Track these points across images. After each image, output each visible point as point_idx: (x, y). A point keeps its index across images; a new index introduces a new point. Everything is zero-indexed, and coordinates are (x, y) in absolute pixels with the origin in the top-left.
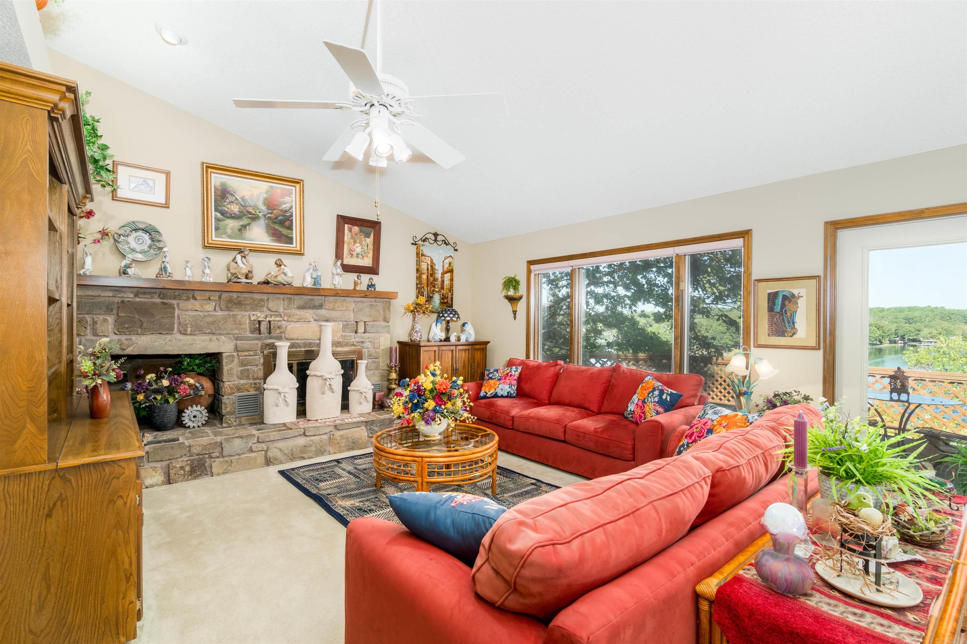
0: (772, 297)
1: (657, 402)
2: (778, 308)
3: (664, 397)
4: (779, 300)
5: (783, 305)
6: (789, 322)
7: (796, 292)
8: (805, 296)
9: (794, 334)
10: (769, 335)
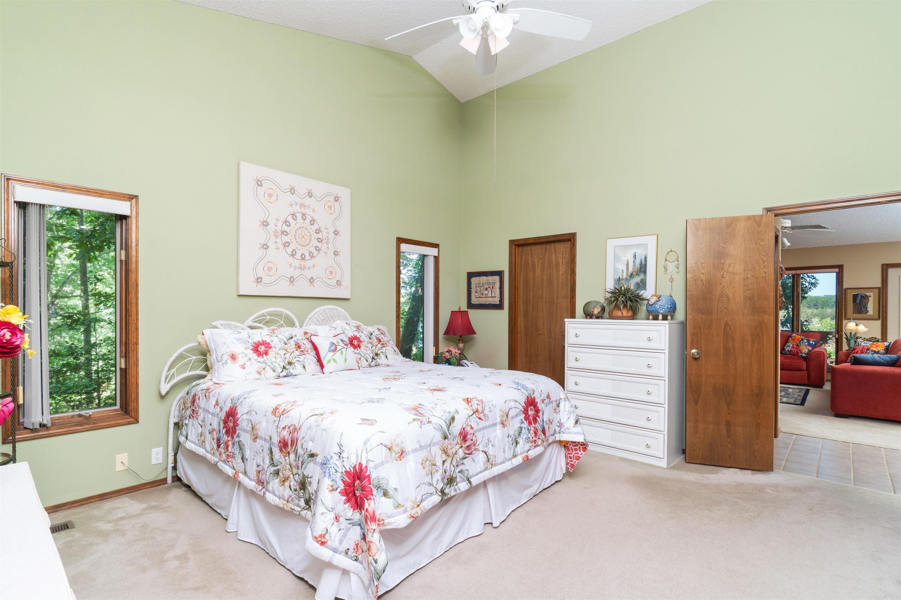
0: (855, 297)
1: (808, 345)
2: (858, 301)
3: (811, 342)
4: (859, 298)
5: (861, 300)
6: (864, 307)
7: (868, 294)
8: (872, 296)
9: (867, 313)
10: (853, 313)
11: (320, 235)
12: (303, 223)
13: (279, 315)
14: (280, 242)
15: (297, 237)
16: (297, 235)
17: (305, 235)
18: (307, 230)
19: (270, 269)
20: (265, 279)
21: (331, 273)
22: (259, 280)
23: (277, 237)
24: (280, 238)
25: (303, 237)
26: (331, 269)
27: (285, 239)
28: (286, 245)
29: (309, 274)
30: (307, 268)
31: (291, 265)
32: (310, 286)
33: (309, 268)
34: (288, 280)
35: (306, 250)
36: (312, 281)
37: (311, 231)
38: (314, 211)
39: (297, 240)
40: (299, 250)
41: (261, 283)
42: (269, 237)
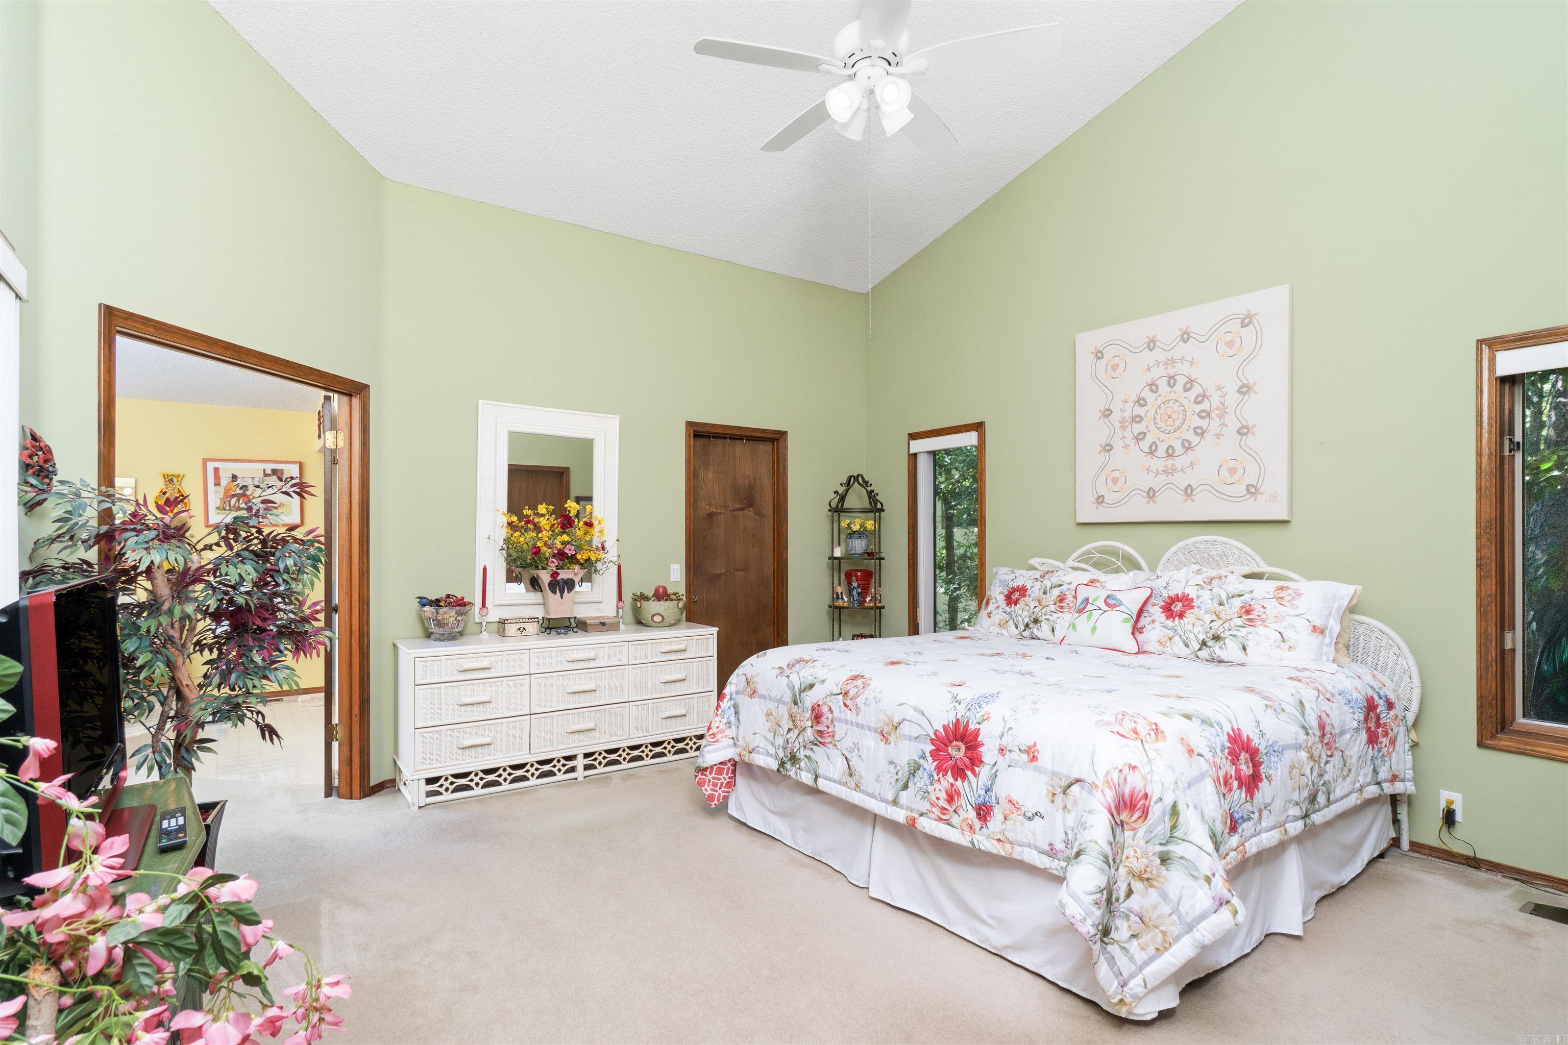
11: (1205, 405)
12: (1170, 392)
13: (1114, 553)
14: (1128, 433)
15: (1158, 421)
16: (1158, 417)
17: (1173, 412)
18: (1178, 403)
19: (1115, 481)
20: (1109, 497)
21: (1232, 471)
22: (1100, 500)
23: (1124, 428)
24: (1129, 429)
25: (1170, 417)
26: (1232, 464)
27: (1138, 428)
28: (1140, 437)
29: (1181, 480)
30: (1179, 469)
31: (1148, 470)
32: (1185, 501)
33: (1182, 470)
34: (1145, 495)
35: (1176, 438)
36: (1189, 492)
37: (1185, 402)
38: (1192, 363)
39: (1158, 426)
40: (1163, 441)
41: (1104, 504)
42: (1113, 432)
